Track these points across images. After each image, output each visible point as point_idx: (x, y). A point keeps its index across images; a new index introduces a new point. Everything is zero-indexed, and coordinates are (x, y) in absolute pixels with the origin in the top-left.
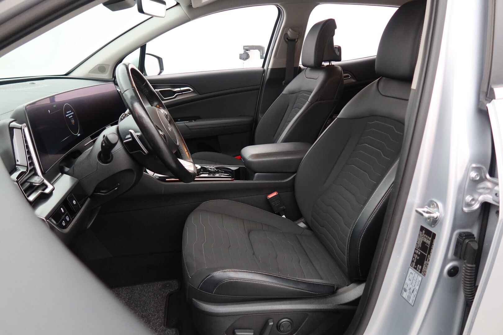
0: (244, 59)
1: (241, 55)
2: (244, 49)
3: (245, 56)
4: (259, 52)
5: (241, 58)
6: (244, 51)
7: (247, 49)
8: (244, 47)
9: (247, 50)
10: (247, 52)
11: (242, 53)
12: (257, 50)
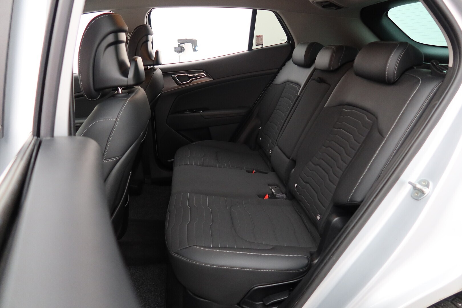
0: (178, 52)
1: (175, 48)
2: (178, 42)
3: (179, 49)
4: (192, 45)
5: (175, 51)
6: (178, 44)
7: (181, 42)
8: (178, 40)
9: (182, 44)
10: (181, 45)
11: (177, 47)
12: (190, 44)
